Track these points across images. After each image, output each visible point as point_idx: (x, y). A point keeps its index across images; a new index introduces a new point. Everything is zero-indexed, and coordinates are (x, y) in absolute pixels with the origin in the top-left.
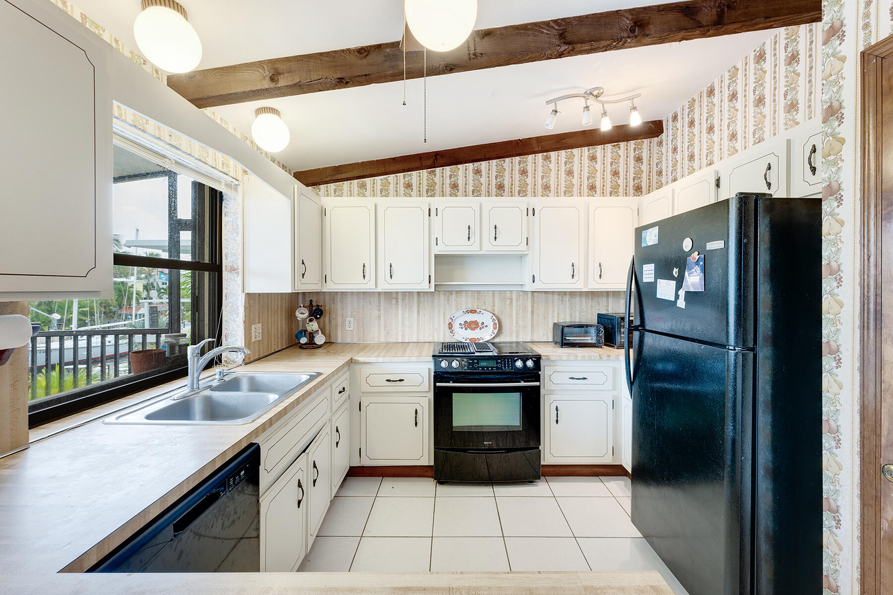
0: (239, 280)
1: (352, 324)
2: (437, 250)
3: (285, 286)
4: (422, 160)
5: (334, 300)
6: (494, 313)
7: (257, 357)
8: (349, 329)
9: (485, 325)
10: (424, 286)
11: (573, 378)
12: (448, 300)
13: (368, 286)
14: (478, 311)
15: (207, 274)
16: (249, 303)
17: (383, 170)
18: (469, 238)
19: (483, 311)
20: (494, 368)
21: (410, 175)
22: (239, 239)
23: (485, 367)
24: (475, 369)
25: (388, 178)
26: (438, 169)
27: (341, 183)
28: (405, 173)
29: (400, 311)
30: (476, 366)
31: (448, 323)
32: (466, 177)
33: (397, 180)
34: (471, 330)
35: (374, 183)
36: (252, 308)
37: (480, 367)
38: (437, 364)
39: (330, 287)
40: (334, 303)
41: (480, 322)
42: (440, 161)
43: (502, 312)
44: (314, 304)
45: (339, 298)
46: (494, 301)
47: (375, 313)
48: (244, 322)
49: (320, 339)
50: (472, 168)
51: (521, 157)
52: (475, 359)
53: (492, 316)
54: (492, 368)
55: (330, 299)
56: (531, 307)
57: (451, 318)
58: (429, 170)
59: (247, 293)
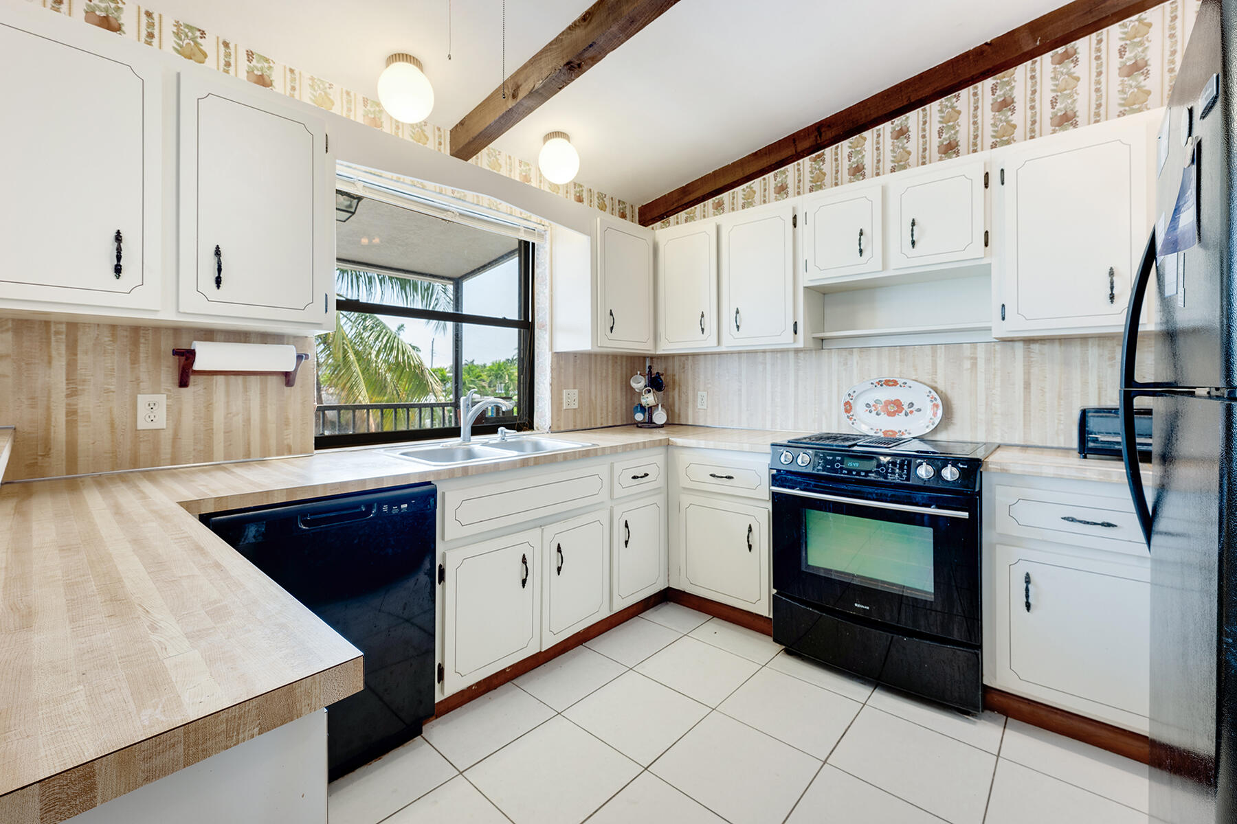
0: (547, 337)
1: (705, 400)
2: (806, 280)
4: (797, 142)
5: (684, 368)
6: (934, 385)
7: (571, 428)
8: (702, 407)
9: (916, 407)
10: (786, 339)
11: (1073, 520)
12: (846, 364)
13: (710, 343)
14: (900, 381)
16: (558, 363)
17: (741, 174)
18: (861, 251)
19: (910, 383)
20: (873, 473)
21: (784, 172)
22: (547, 292)
23: (854, 470)
24: (836, 471)
25: (752, 186)
26: (826, 150)
27: (693, 208)
28: (776, 171)
30: (837, 466)
31: (843, 402)
32: (878, 149)
33: (765, 184)
34: (888, 415)
35: (734, 198)
36: (563, 371)
37: (845, 469)
38: (776, 457)
39: (664, 348)
40: (684, 372)
41: (905, 402)
42: (828, 135)
43: (953, 383)
44: (654, 372)
45: (690, 365)
46: (935, 363)
47: (735, 386)
48: (551, 385)
49: (660, 417)
50: (890, 130)
51: (997, 76)
52: (839, 455)
53: (930, 392)
54: (867, 472)
55: (680, 366)
56: (1025, 373)
57: (849, 394)
58: (814, 155)
59: (555, 353)
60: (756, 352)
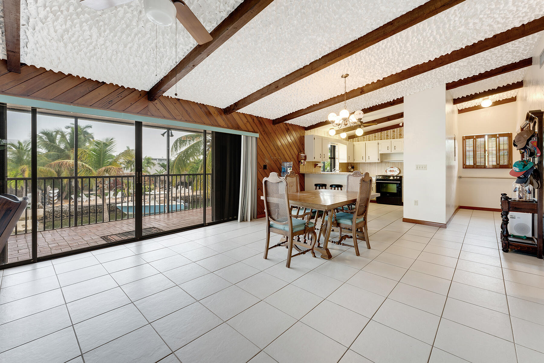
0: (338, 160)
2: (380, 153)
3: (345, 161)
4: (378, 130)
5: (356, 164)
6: (398, 168)
10: (377, 161)
12: (386, 165)
13: (364, 161)
14: (393, 167)
15: (333, 159)
18: (388, 149)
19: (395, 168)
21: (376, 134)
22: (338, 153)
25: (370, 135)
26: (383, 132)
28: (374, 134)
29: (373, 167)
30: (385, 178)
32: (390, 133)
34: (392, 172)
36: (340, 165)
38: (377, 177)
39: (355, 162)
41: (394, 170)
42: (383, 130)
43: (401, 167)
44: (352, 165)
45: (358, 164)
46: (398, 165)
47: (367, 168)
48: (339, 167)
50: (392, 131)
57: (386, 169)
59: (339, 163)
60: (371, 163)
